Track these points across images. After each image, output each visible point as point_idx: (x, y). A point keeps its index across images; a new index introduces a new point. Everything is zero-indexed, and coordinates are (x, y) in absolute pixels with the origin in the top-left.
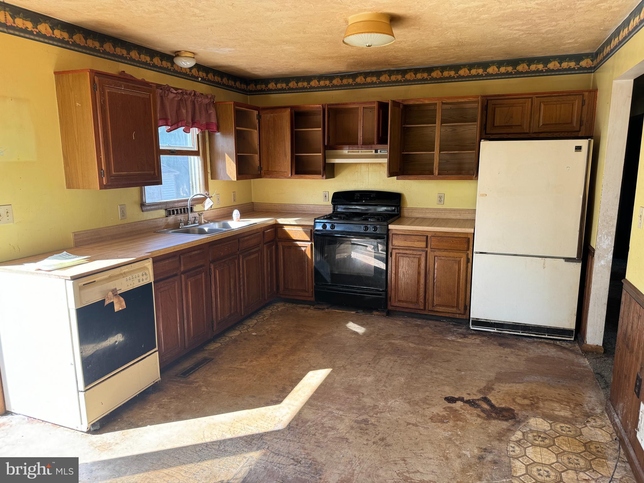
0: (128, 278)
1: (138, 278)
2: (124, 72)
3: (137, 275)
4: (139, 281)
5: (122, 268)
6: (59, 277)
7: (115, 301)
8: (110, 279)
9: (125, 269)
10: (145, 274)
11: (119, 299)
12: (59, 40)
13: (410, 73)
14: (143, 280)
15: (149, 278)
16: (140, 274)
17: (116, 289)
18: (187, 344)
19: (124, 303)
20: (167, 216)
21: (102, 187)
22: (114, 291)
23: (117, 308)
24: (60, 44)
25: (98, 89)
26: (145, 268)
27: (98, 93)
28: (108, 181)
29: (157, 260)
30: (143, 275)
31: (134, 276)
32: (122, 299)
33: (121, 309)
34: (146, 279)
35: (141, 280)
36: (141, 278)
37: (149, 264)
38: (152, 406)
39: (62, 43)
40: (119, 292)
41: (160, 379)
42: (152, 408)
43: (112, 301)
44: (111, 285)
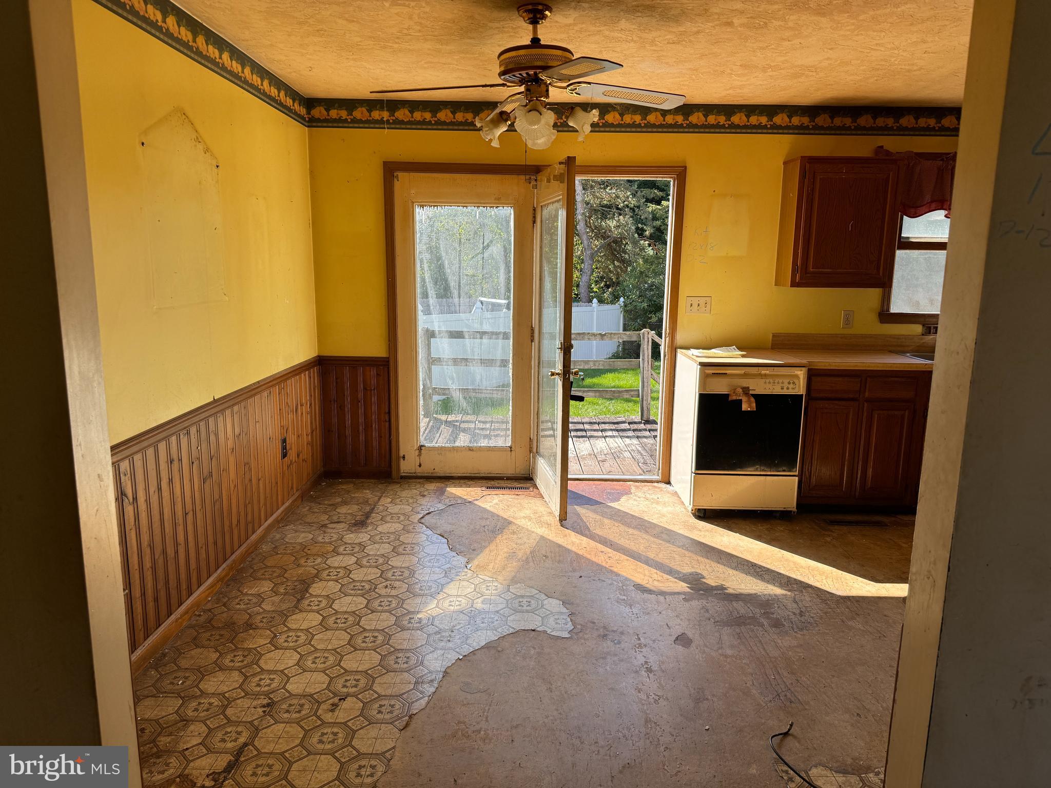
0: (768, 381)
1: (781, 385)
2: (881, 147)
3: (781, 381)
4: (782, 388)
5: (760, 368)
6: (696, 361)
7: (744, 399)
8: (746, 375)
9: (764, 371)
10: (794, 383)
11: (749, 399)
12: (796, 128)
14: (788, 388)
15: (800, 388)
16: (786, 381)
17: (748, 388)
18: (857, 494)
19: (754, 405)
20: (923, 335)
21: (794, 284)
22: (746, 390)
23: (745, 407)
26: (797, 377)
28: (801, 278)
29: (813, 374)
30: (789, 383)
31: (776, 381)
32: (753, 399)
33: (749, 409)
34: (793, 389)
35: (785, 388)
36: (786, 385)
37: (801, 374)
38: (762, 526)
40: (751, 392)
41: (795, 510)
43: (740, 398)
44: (745, 383)
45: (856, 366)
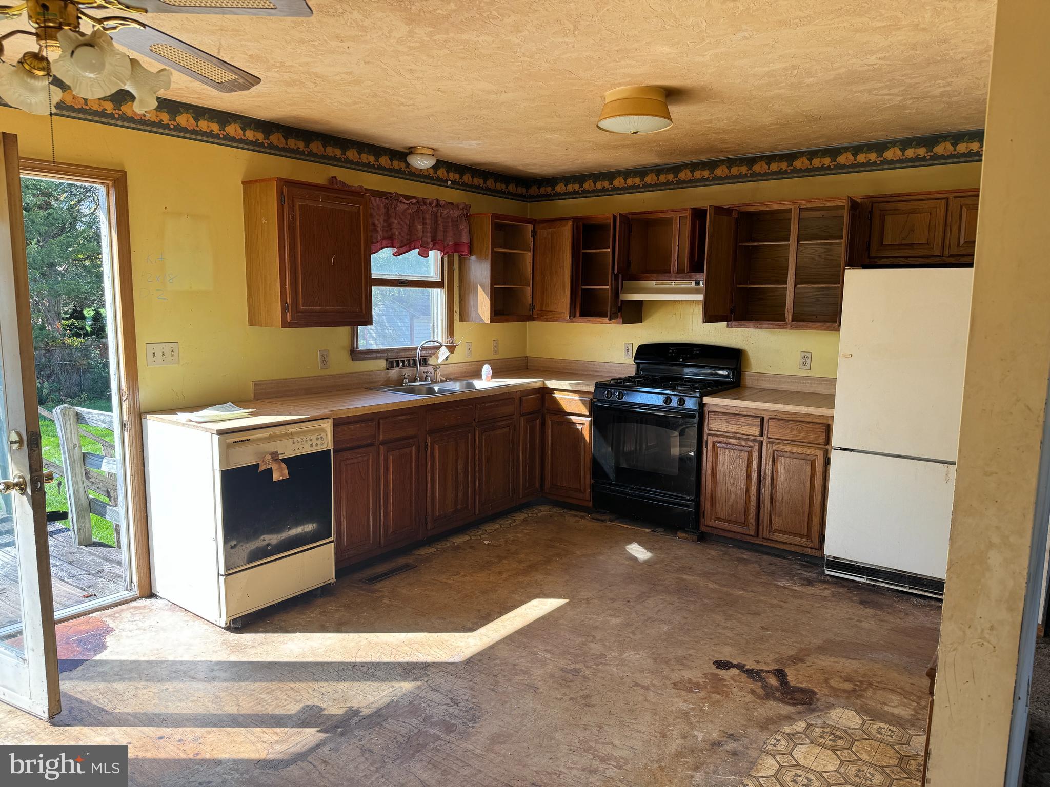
0: (296, 440)
1: (309, 442)
2: (335, 177)
3: (309, 438)
4: (311, 446)
5: (287, 426)
6: (207, 430)
7: (274, 467)
8: (271, 438)
9: (292, 429)
10: (321, 438)
11: (280, 465)
12: (251, 143)
13: (760, 163)
14: (317, 445)
15: (326, 443)
16: (314, 437)
17: (277, 452)
18: (382, 542)
19: (286, 471)
20: (387, 369)
21: (286, 324)
22: (274, 455)
23: (276, 476)
24: (252, 147)
25: (286, 202)
26: (323, 430)
27: (286, 207)
28: (293, 317)
29: (339, 424)
30: (317, 439)
31: (304, 439)
32: (284, 466)
33: (281, 478)
34: (322, 444)
35: (314, 445)
36: (314, 442)
37: (327, 426)
38: (312, 612)
39: (255, 146)
40: (281, 457)
41: (334, 580)
42: (313, 614)
43: (270, 467)
44: (272, 447)
45: (371, 409)
